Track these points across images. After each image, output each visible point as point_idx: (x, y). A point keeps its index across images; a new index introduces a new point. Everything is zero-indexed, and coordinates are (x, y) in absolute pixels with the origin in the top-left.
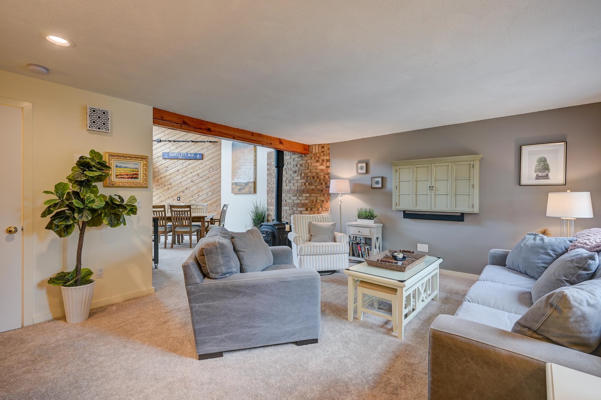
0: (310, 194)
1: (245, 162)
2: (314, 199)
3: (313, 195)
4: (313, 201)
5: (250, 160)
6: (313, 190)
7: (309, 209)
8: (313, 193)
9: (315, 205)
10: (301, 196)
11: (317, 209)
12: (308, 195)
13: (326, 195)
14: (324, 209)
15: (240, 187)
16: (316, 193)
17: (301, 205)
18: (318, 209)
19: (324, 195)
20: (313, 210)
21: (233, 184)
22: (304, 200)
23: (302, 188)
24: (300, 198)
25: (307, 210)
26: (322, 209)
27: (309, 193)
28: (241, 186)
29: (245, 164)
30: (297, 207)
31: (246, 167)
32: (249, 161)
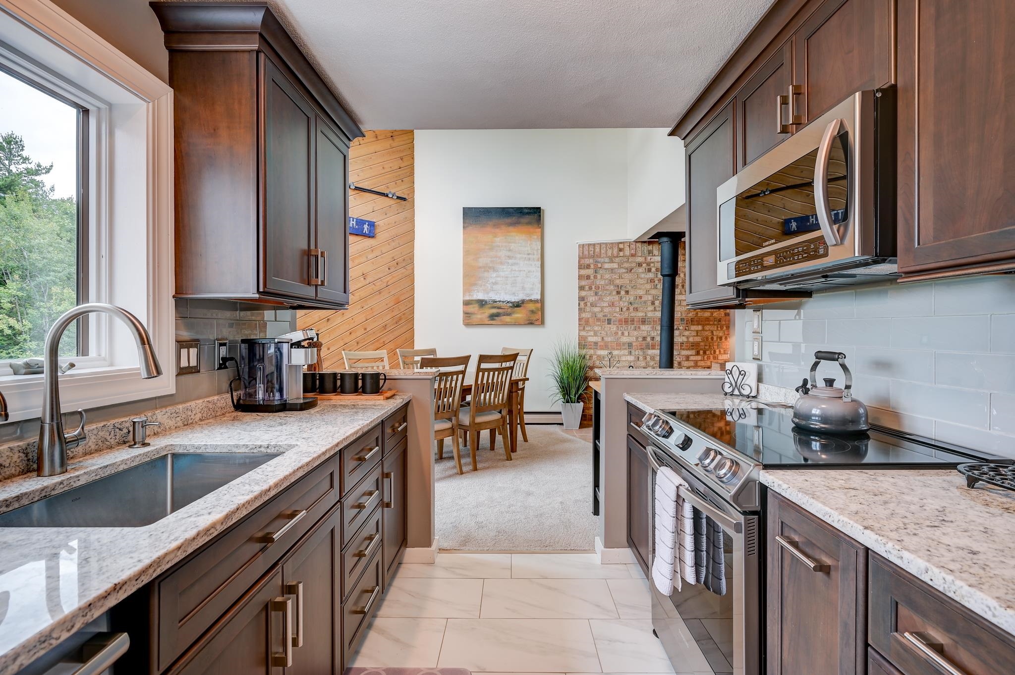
0: (703, 326)
1: (509, 257)
2: (708, 334)
3: (707, 328)
4: (707, 338)
5: (529, 254)
6: (707, 319)
7: (701, 352)
8: (708, 324)
9: (711, 344)
10: (688, 330)
11: (712, 352)
12: (700, 328)
13: (725, 328)
14: (722, 351)
15: (495, 311)
16: (712, 325)
17: (687, 346)
18: (715, 352)
19: (722, 328)
20: (708, 352)
21: (467, 303)
22: (694, 336)
23: (690, 315)
24: (687, 333)
25: (698, 353)
26: (720, 351)
27: (701, 325)
28: (499, 308)
29: (510, 261)
30: (681, 349)
31: (514, 268)
32: (525, 256)
